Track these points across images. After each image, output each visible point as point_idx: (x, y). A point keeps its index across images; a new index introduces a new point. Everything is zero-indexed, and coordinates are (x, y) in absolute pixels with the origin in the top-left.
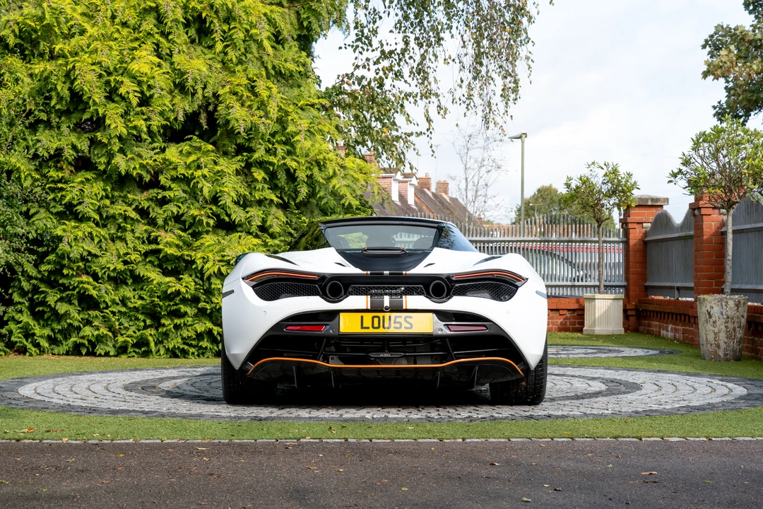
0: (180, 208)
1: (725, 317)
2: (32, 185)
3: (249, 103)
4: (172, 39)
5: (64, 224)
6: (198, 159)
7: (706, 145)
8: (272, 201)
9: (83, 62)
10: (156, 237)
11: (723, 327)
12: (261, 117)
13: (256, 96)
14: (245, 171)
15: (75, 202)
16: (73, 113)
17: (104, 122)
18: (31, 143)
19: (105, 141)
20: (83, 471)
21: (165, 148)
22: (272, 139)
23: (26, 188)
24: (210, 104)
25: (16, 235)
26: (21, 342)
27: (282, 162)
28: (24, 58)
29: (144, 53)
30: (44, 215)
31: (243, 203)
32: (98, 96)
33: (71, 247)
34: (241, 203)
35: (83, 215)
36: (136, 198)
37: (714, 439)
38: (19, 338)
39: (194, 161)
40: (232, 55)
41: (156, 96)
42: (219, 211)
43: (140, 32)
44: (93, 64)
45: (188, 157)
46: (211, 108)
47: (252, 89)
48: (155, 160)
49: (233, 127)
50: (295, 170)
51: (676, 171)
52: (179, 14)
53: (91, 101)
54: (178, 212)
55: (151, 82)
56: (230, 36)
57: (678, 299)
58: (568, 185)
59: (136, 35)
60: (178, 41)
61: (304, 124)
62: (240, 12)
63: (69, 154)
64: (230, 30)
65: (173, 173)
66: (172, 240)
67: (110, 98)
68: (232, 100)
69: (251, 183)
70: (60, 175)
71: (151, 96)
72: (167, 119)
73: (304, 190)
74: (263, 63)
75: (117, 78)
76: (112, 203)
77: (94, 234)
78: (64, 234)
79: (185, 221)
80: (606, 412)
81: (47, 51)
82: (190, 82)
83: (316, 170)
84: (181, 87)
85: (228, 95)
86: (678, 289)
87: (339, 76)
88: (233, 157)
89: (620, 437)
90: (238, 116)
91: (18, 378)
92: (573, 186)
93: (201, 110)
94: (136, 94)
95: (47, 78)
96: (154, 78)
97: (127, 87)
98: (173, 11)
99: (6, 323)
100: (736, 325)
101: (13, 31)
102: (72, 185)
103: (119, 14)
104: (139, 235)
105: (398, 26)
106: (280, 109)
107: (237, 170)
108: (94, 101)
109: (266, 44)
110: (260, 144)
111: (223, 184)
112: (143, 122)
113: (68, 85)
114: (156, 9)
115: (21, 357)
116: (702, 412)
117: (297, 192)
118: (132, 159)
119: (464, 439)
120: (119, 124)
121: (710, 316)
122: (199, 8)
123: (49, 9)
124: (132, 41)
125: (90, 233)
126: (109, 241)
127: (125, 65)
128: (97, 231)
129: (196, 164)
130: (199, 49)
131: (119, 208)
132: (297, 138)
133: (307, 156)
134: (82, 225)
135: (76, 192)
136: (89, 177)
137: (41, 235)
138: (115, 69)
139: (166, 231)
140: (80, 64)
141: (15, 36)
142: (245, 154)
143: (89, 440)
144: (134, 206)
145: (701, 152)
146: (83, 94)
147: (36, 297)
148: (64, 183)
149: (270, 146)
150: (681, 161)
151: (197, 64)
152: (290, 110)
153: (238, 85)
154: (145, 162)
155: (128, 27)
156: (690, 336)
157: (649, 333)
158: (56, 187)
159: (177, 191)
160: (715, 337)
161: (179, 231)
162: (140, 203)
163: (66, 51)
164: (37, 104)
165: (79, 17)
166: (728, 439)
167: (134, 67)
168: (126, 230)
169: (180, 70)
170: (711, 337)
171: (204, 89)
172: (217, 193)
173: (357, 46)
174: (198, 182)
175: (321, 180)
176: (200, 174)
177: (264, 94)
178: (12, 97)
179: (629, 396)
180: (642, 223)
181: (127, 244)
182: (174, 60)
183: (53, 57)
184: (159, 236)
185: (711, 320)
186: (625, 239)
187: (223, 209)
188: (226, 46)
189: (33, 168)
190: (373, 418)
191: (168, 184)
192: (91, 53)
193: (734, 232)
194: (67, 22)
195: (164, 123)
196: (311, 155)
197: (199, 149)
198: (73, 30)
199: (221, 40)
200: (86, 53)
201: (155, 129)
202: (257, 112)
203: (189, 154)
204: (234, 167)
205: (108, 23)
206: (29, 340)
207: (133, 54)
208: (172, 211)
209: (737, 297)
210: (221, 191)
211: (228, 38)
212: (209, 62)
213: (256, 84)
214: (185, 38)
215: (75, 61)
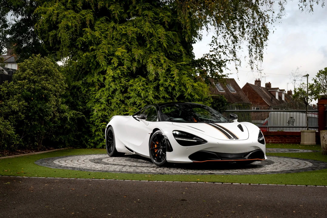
2: (86, 92)
3: (157, 64)
4: (132, 44)
5: (96, 105)
6: (140, 83)
9: (99, 52)
12: (161, 69)
13: (160, 62)
14: (157, 87)
15: (99, 98)
21: (130, 80)
22: (166, 76)
23: (83, 94)
24: (146, 65)
27: (169, 84)
29: (121, 48)
32: (104, 63)
33: (97, 113)
34: (157, 98)
35: (102, 102)
40: (153, 48)
44: (103, 53)
45: (137, 83)
48: (126, 84)
50: (174, 87)
52: (134, 35)
54: (134, 101)
55: (123, 58)
59: (120, 43)
60: (134, 44)
61: (177, 71)
62: (155, 34)
64: (152, 40)
65: (132, 88)
67: (108, 64)
69: (160, 91)
71: (124, 63)
73: (178, 93)
75: (111, 57)
76: (112, 98)
78: (95, 109)
79: (137, 104)
82: (137, 58)
83: (182, 87)
85: (150, 62)
88: (153, 82)
90: (152, 68)
92: (297, 91)
94: (117, 62)
97: (114, 60)
98: (132, 34)
102: (98, 92)
103: (115, 36)
104: (122, 109)
108: (102, 65)
109: (164, 44)
110: (162, 78)
111: (149, 91)
112: (119, 71)
114: (126, 34)
117: (176, 94)
118: (117, 83)
120: (111, 72)
121: (324, 138)
122: (141, 33)
123: (90, 35)
124: (118, 45)
127: (114, 53)
128: (107, 107)
131: (114, 100)
132: (174, 76)
134: (102, 106)
135: (99, 95)
136: (103, 90)
138: (111, 54)
139: (131, 108)
141: (81, 44)
142: (157, 81)
146: (99, 63)
148: (96, 92)
149: (165, 78)
151: (139, 52)
152: (172, 66)
153: (153, 58)
155: (118, 40)
159: (133, 94)
162: (121, 98)
163: (94, 48)
164: (87, 66)
167: (116, 53)
168: (117, 107)
172: (147, 95)
174: (140, 91)
176: (140, 88)
177: (162, 61)
180: (324, 105)
182: (132, 50)
184: (128, 109)
185: (324, 140)
186: (318, 110)
191: (130, 92)
195: (129, 71)
197: (141, 80)
199: (149, 44)
201: (125, 74)
202: (159, 67)
204: (153, 86)
205: (111, 39)
207: (117, 49)
208: (132, 101)
211: (151, 43)
212: (145, 51)
213: (160, 58)
214: (137, 43)
215: (97, 52)
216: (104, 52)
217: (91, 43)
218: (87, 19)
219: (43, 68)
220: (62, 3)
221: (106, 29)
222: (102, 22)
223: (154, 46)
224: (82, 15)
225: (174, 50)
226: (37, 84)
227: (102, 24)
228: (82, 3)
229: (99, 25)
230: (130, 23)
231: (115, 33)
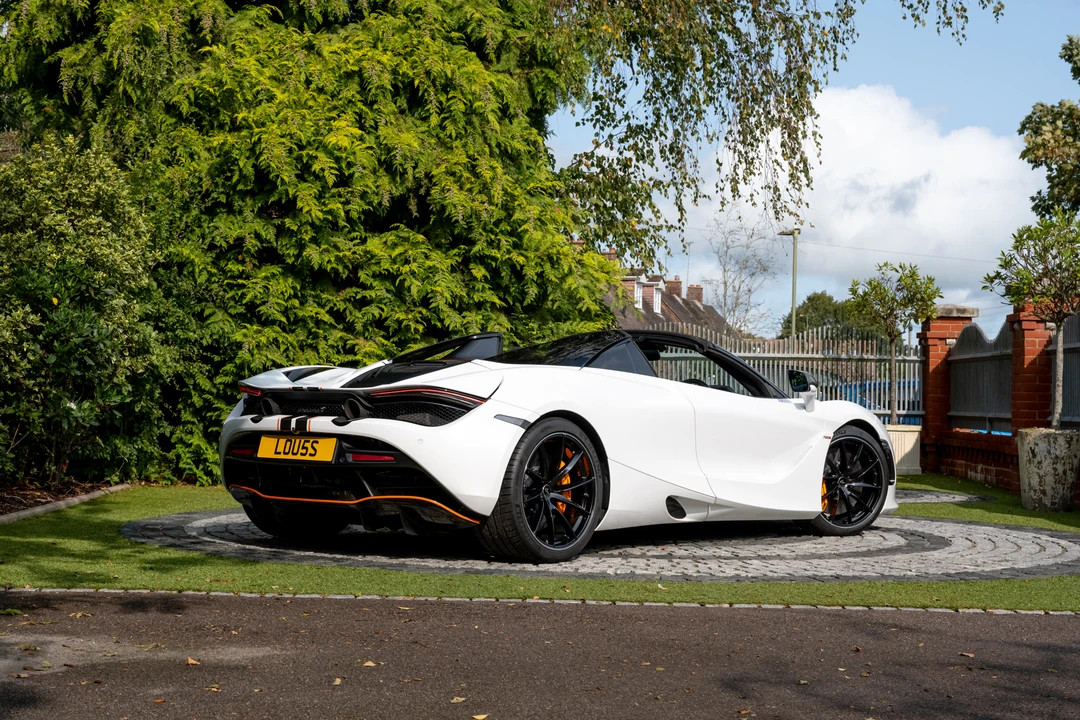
0: (382, 310)
1: (1053, 456)
2: (208, 280)
3: (468, 186)
4: (376, 109)
5: (245, 327)
6: (406, 251)
7: (1031, 243)
8: (493, 304)
9: (270, 134)
10: (354, 346)
11: (1050, 469)
12: (483, 203)
13: (478, 178)
14: (462, 267)
15: (258, 302)
16: (257, 194)
17: (296, 204)
18: (207, 231)
19: (295, 228)
20: (257, 633)
21: (366, 237)
22: (495, 229)
23: (201, 285)
24: (421, 186)
25: (187, 341)
26: (190, 469)
27: (507, 256)
28: (201, 129)
29: (343, 124)
30: (221, 317)
31: (460, 306)
32: (288, 175)
33: (252, 355)
34: (457, 305)
35: (267, 318)
36: (331, 298)
37: (1051, 613)
38: (188, 464)
39: (401, 254)
40: (451, 129)
41: (356, 175)
42: (430, 315)
43: (340, 99)
44: (282, 136)
45: (393, 249)
46: (422, 191)
47: (473, 169)
48: (354, 253)
49: (450, 215)
50: (522, 267)
51: (992, 274)
52: (386, 80)
53: (279, 180)
54: (381, 315)
55: (351, 159)
56: (449, 107)
57: (990, 433)
58: (854, 291)
59: (335, 103)
60: (385, 110)
61: (534, 210)
62: (462, 79)
63: (251, 244)
64: (448, 100)
65: (375, 268)
66: (373, 350)
67: (301, 178)
68: (448, 182)
69: (470, 282)
70: (241, 268)
72: (370, 203)
73: (533, 291)
74: (485, 138)
75: (311, 153)
76: (302, 304)
77: (280, 340)
78: (245, 340)
79: (389, 327)
80: (909, 573)
81: (228, 120)
82: (399, 159)
83: (548, 266)
84: (388, 166)
85: (444, 175)
86: (991, 420)
87: (576, 155)
88: (448, 249)
89: (930, 606)
90: (455, 200)
91: (185, 513)
92: (860, 292)
93: (411, 195)
94: (333, 171)
95: (227, 153)
96: (354, 153)
97: (323, 163)
98: (379, 76)
99: (173, 446)
100: (1068, 467)
101: (188, 97)
102: (254, 280)
103: (315, 78)
104: (333, 343)
105: (648, 97)
106: (506, 192)
107: (452, 265)
108: (282, 180)
109: (492, 117)
110: (481, 234)
111: (436, 282)
112: (340, 206)
113: (252, 161)
114: (360, 73)
115: (190, 487)
116: (1031, 577)
117: (524, 294)
118: (326, 250)
119: (731, 604)
120: (314, 207)
121: (1034, 456)
122: (411, 74)
123: (230, 71)
124: (329, 110)
125: (276, 340)
126: (297, 349)
127: (321, 138)
128: (284, 337)
129: (402, 257)
130: (410, 120)
131: (311, 309)
132: (525, 227)
133: (537, 250)
134: (266, 330)
135: (259, 289)
136: (275, 272)
137: (217, 341)
138: (309, 143)
139: (366, 338)
140: (267, 136)
142: (462, 247)
143: (266, 593)
144: (327, 308)
145: (1025, 252)
146: (269, 172)
147: (209, 414)
148: (245, 279)
149: (493, 237)
150: (999, 262)
151: (406, 138)
152: (516, 194)
153: (455, 164)
154: (341, 254)
155: (325, 93)
156: (1005, 479)
157: (952, 473)
158: (236, 283)
159: (379, 290)
160: (1040, 482)
161: (381, 339)
162: (335, 305)
163: (250, 120)
165: (267, 81)
166: (1069, 613)
167: (331, 139)
168: (318, 337)
169: (386, 145)
170: (1035, 481)
171: (415, 168)
172: (428, 294)
173: (598, 120)
175: (554, 279)
176: (408, 269)
177: (488, 175)
178: (186, 176)
179: (936, 554)
180: (945, 339)
181: (319, 354)
182: (380, 133)
183: (235, 128)
184: (356, 345)
185: (1036, 461)
186: (924, 358)
187: (434, 312)
188: (445, 119)
189: (209, 260)
190: (616, 574)
191: (369, 281)
192: (280, 123)
193: (1066, 351)
194: (253, 86)
195: (366, 207)
196: (542, 249)
197: (406, 239)
198: (260, 97)
199: (437, 113)
200: (273, 122)
201: (354, 215)
202: (477, 196)
203: (395, 246)
204: (449, 261)
205: (302, 88)
206: (201, 467)
207: (330, 125)
208: (373, 314)
209: (1068, 431)
210: (432, 291)
211: (445, 110)
212: (421, 136)
213: (477, 162)
214: (393, 106)
215: (262, 132)
216: (288, 135)
218: (205, 9)
222: (257, 25)
223: (455, 122)
226: (67, 247)
227: (259, 31)
229: (250, 37)
230: (362, 36)
231: (315, 67)
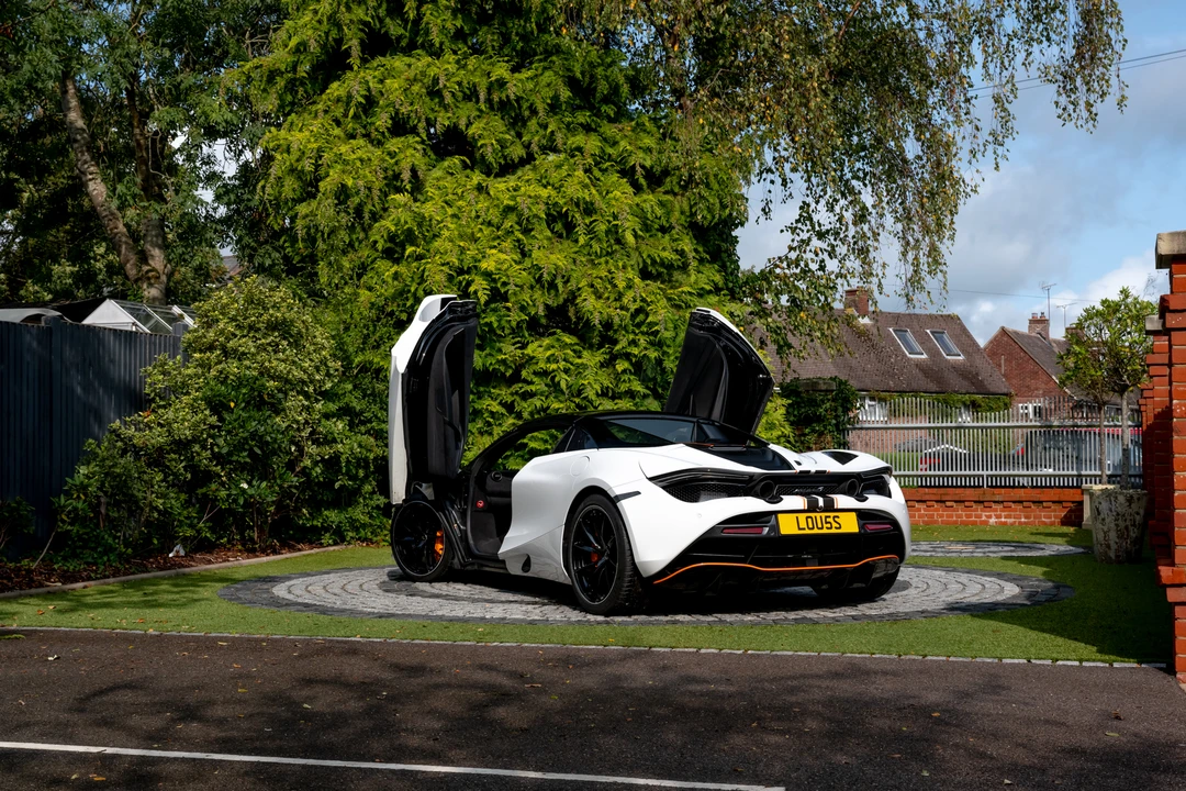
0: (543, 401)
1: (1115, 513)
3: (606, 295)
4: (533, 236)
6: (555, 353)
9: (433, 264)
11: (1112, 525)
12: (617, 309)
13: (615, 288)
14: (609, 364)
21: (528, 342)
25: (382, 431)
27: (645, 353)
31: (613, 395)
36: (501, 393)
39: (552, 355)
40: (596, 247)
41: (512, 292)
42: (584, 403)
43: (502, 230)
44: (443, 265)
45: (549, 350)
47: (611, 280)
48: (515, 355)
49: (591, 320)
52: (541, 210)
55: (506, 279)
56: (593, 228)
59: (497, 233)
60: (540, 236)
61: (666, 313)
62: (602, 204)
64: (592, 222)
65: (534, 367)
68: (588, 293)
69: (616, 375)
71: (506, 292)
72: (528, 314)
75: (468, 277)
76: (477, 398)
82: (545, 277)
85: (586, 288)
87: (768, 260)
88: (599, 349)
90: (591, 308)
93: (568, 304)
94: (487, 292)
96: (508, 274)
97: (477, 285)
100: (1128, 523)
103: (482, 214)
106: (643, 299)
107: (601, 362)
109: (629, 234)
111: (586, 376)
113: (423, 286)
114: (515, 207)
118: (490, 355)
121: (1099, 514)
122: (560, 203)
124: (494, 239)
129: (554, 357)
131: (485, 402)
132: (656, 328)
140: (430, 265)
141: (384, 240)
142: (607, 346)
144: (498, 401)
149: (633, 337)
151: (554, 258)
152: (650, 300)
154: (503, 357)
155: (492, 226)
159: (539, 385)
160: (1105, 537)
162: (505, 398)
164: (399, 305)
167: (483, 265)
169: (538, 265)
170: (1101, 536)
171: (565, 282)
172: (580, 386)
173: (796, 228)
174: (555, 376)
176: (558, 367)
177: (622, 285)
182: (533, 256)
187: (587, 401)
188: (591, 239)
191: (530, 378)
195: (525, 318)
197: (561, 343)
199: (584, 233)
201: (514, 324)
202: (612, 304)
203: (551, 347)
204: (598, 359)
208: (535, 405)
210: (583, 384)
211: (590, 231)
212: (573, 256)
213: (614, 275)
214: (549, 233)
215: (428, 263)
216: (448, 263)
217: (410, 237)
218: (405, 165)
219: (265, 317)
220: (333, 121)
221: (460, 191)
222: (448, 173)
223: (600, 240)
224: (389, 154)
225: (664, 249)
226: (247, 363)
227: (449, 178)
228: (392, 118)
229: (441, 183)
230: (531, 175)
231: (483, 204)
